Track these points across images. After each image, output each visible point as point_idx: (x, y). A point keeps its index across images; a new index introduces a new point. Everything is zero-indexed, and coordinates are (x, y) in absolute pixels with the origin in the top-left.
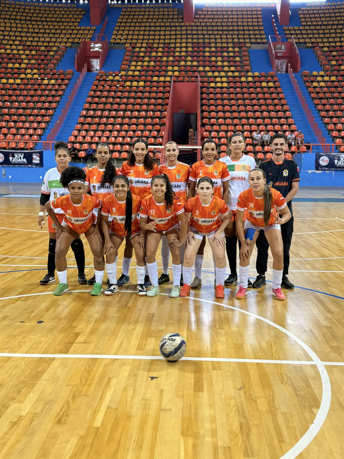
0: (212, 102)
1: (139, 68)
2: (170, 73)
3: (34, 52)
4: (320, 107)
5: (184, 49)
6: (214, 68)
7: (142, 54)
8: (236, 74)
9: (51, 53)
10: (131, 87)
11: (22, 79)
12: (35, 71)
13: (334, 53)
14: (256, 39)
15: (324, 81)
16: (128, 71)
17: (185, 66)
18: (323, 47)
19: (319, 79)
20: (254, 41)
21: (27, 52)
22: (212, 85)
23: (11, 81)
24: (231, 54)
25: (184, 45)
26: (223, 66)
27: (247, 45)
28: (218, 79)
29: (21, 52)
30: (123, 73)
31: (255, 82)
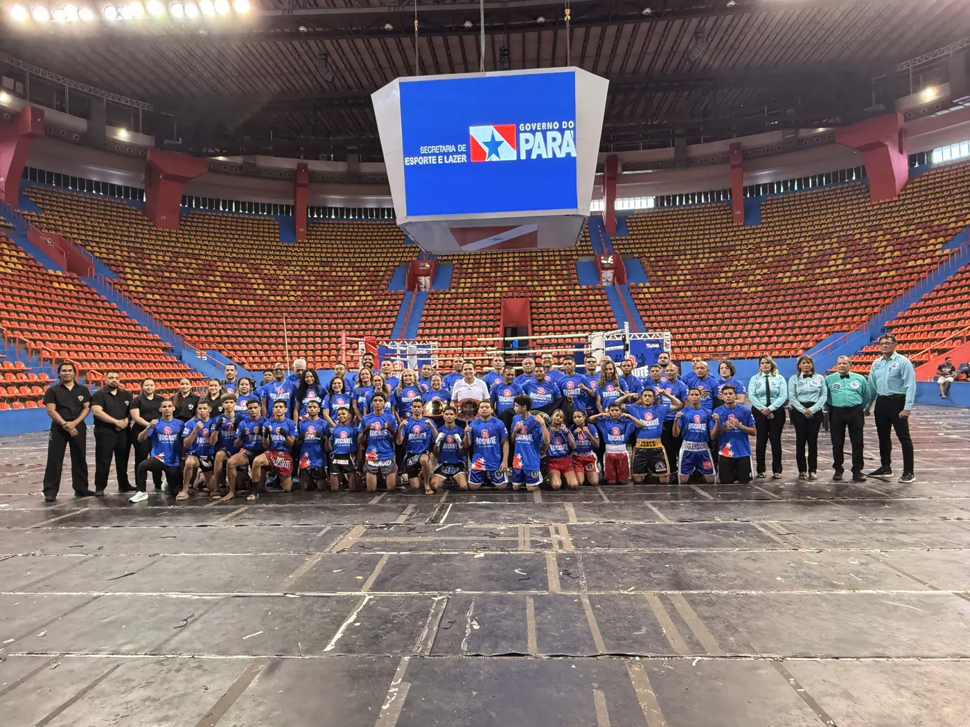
0: (542, 316)
1: (468, 285)
2: (499, 289)
3: (364, 274)
4: (645, 319)
5: (511, 264)
6: (542, 283)
7: (470, 271)
8: (564, 288)
9: (381, 274)
10: (462, 304)
11: (357, 301)
12: (368, 293)
13: (661, 264)
14: (583, 251)
15: (650, 293)
16: (458, 288)
17: (514, 281)
18: (650, 257)
19: (645, 290)
20: (581, 253)
21: (358, 274)
22: (541, 299)
23: (347, 304)
24: (559, 267)
25: (511, 259)
26: (551, 280)
27: (574, 257)
28: (547, 294)
29: (352, 274)
30: (453, 291)
31: (582, 296)
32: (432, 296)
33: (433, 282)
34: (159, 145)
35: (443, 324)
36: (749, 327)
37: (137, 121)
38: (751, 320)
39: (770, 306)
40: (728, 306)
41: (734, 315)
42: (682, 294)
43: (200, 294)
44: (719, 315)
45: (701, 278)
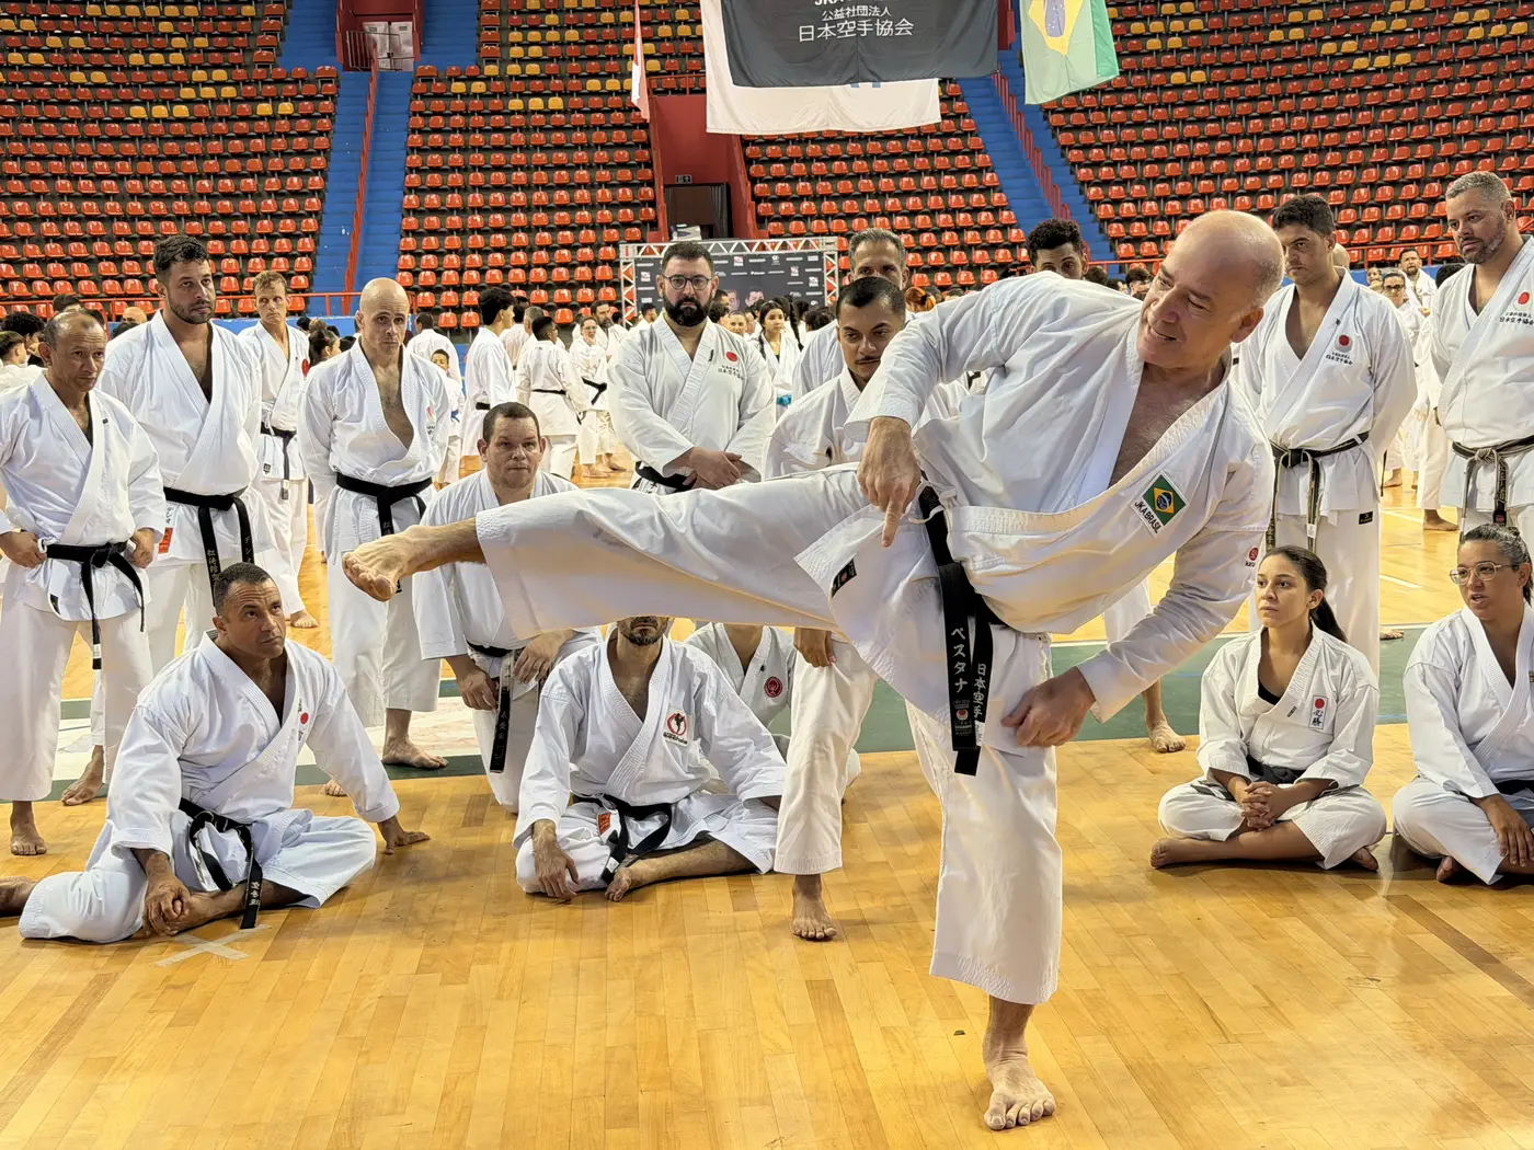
1: (535, 51)
10: (526, 113)
11: (189, 103)
16: (504, 62)
23: (161, 111)
30: (491, 70)
32: (428, 87)
33: (422, 38)
36: (1372, 174)
38: (1377, 154)
39: (1430, 111)
40: (1312, 113)
41: (1331, 138)
42: (1178, 78)
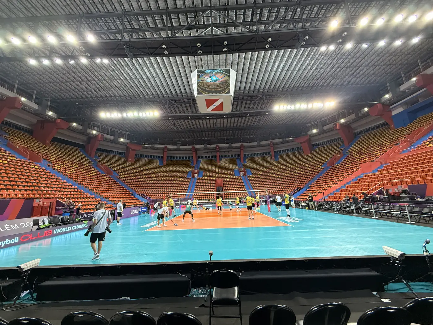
0: (226, 184)
1: (207, 176)
2: (215, 177)
3: (181, 173)
4: (252, 184)
6: (226, 175)
7: (207, 172)
8: (231, 176)
9: (185, 173)
10: (206, 181)
11: (179, 180)
13: (255, 170)
14: (236, 167)
16: (205, 177)
17: (219, 175)
18: (252, 169)
24: (230, 171)
26: (228, 175)
27: (233, 169)
30: (203, 177)
31: (236, 179)
32: (198, 179)
33: (198, 175)
34: (131, 142)
35: (201, 186)
37: (125, 137)
38: (278, 185)
40: (272, 181)
41: (274, 183)
42: (260, 178)
43: (139, 179)
44: (270, 183)
45: (265, 174)
